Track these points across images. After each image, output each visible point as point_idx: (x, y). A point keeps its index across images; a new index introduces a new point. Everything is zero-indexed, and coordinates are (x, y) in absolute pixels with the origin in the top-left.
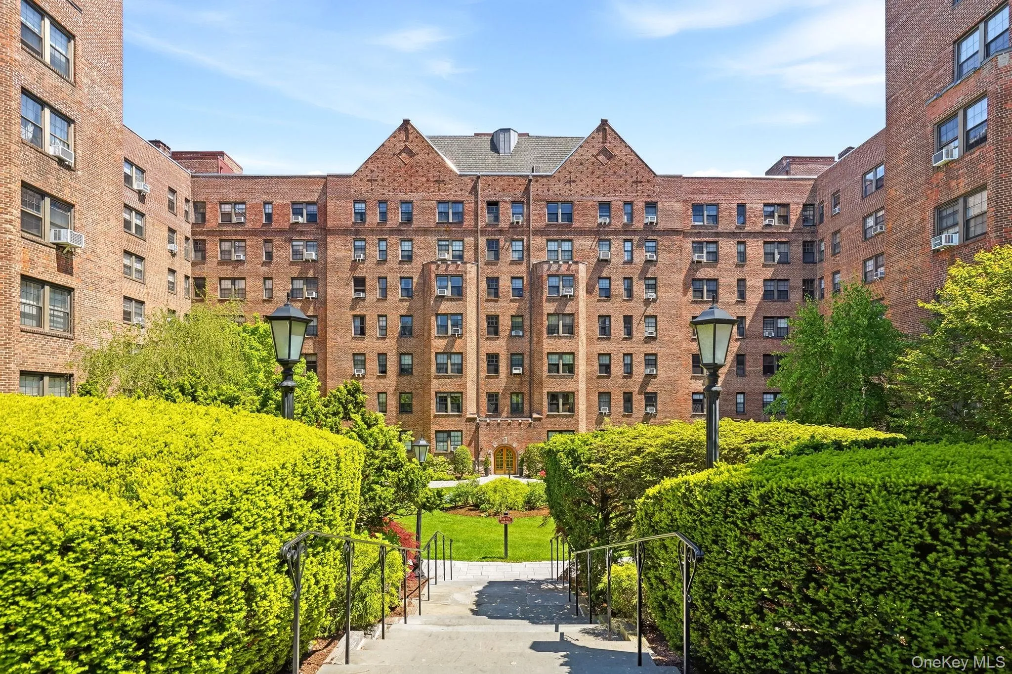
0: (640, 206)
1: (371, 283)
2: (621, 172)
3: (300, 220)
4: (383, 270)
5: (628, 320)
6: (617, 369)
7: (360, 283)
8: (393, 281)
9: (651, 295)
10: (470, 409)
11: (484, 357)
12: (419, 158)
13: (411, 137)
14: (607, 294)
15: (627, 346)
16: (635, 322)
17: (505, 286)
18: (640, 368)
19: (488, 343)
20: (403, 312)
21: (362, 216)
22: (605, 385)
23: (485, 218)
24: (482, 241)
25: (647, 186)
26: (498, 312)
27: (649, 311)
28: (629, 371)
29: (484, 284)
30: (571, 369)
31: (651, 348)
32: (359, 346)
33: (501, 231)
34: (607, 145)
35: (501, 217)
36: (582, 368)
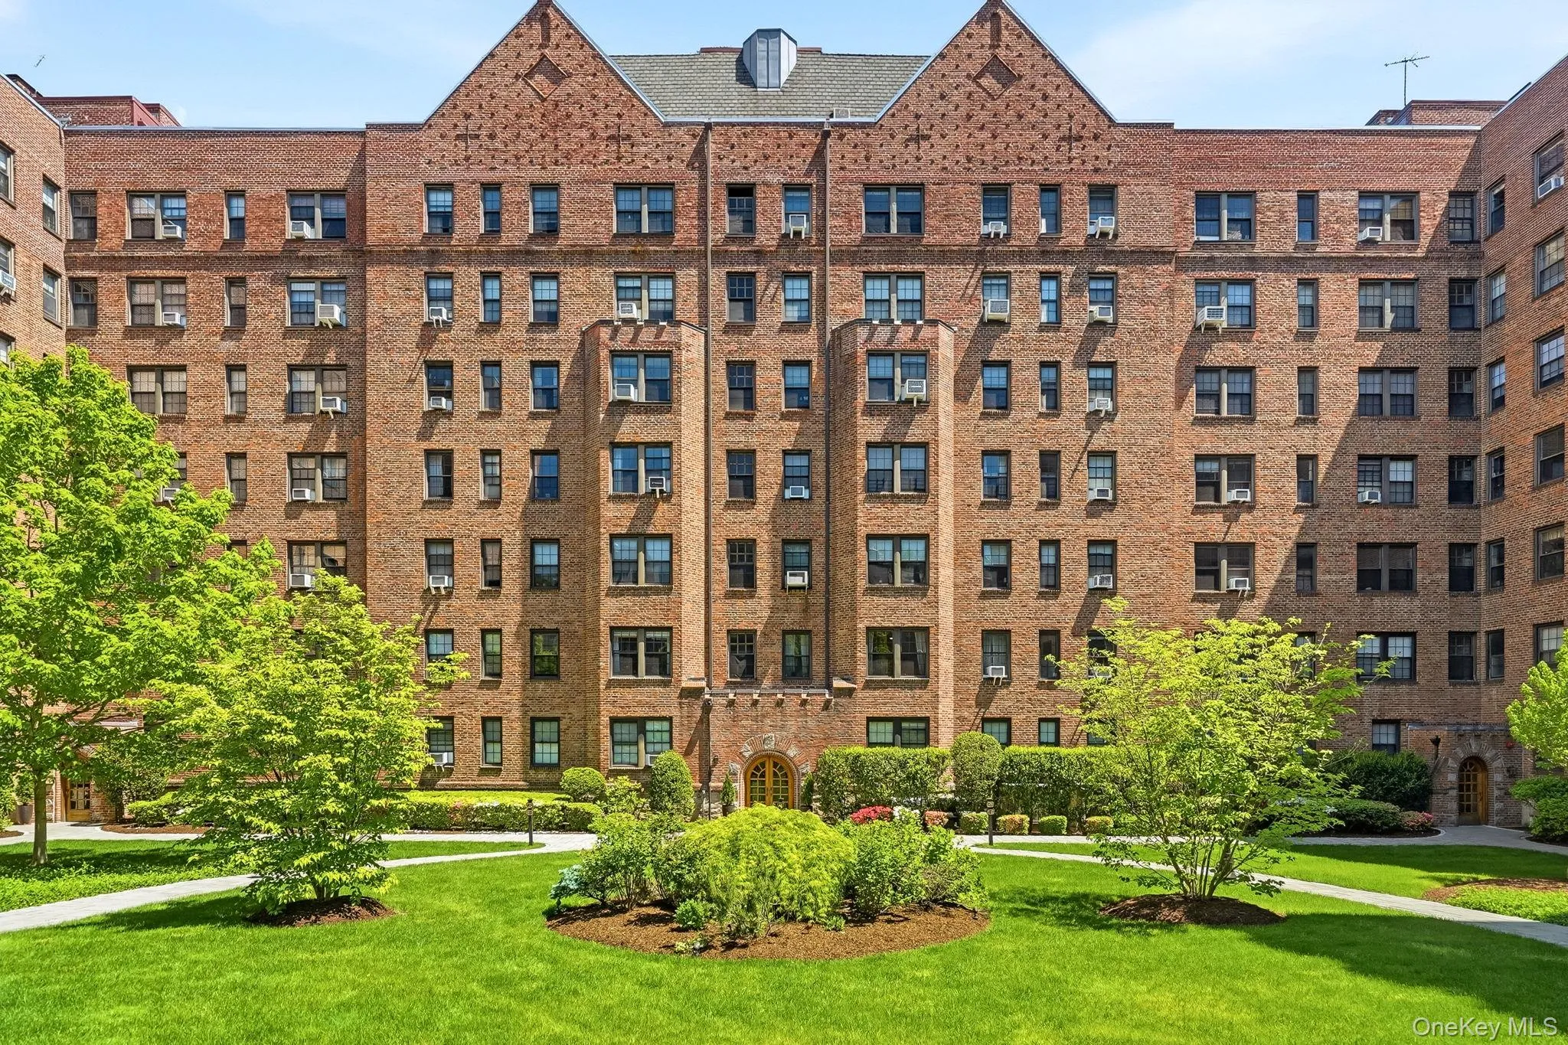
0: (1076, 198)
1: (467, 376)
2: (1033, 116)
3: (308, 232)
4: (490, 347)
5: (1049, 461)
6: (1026, 575)
7: (440, 376)
8: (516, 372)
9: (1104, 403)
10: (690, 669)
11: (721, 548)
12: (573, 85)
13: (555, 36)
14: (1000, 401)
15: (1048, 523)
16: (1066, 467)
17: (770, 383)
18: (1077, 574)
19: (730, 516)
20: (538, 442)
21: (444, 220)
22: (998, 613)
23: (723, 223)
24: (717, 277)
25: (1094, 148)
26: (754, 442)
27: (1099, 442)
28: (1052, 583)
29: (720, 379)
30: (920, 571)
31: (1101, 527)
32: (439, 523)
33: (760, 255)
34: (1002, 53)
35: (760, 222)
36: (945, 573)
